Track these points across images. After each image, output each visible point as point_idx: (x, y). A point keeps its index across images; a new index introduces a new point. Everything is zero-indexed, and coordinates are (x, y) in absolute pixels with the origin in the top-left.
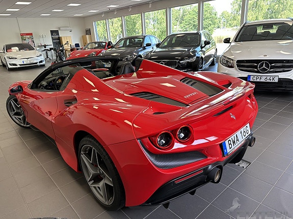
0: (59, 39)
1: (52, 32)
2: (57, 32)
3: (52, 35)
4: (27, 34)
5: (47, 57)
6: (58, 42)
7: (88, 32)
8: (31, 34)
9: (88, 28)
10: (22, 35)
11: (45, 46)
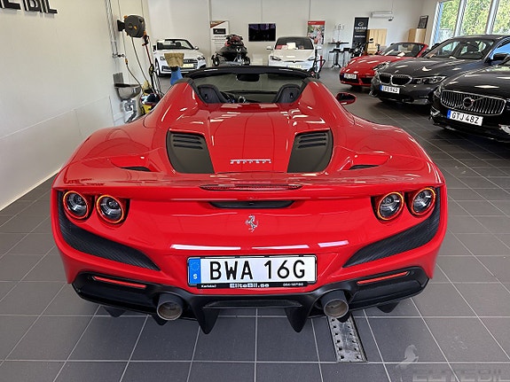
0: (366, 33)
1: (357, 20)
2: (365, 21)
3: (356, 25)
4: (318, 23)
5: (337, 64)
6: (362, 39)
7: (423, 23)
8: (322, 23)
9: (425, 14)
10: (310, 23)
11: (338, 44)
